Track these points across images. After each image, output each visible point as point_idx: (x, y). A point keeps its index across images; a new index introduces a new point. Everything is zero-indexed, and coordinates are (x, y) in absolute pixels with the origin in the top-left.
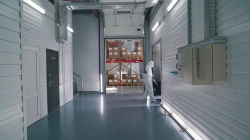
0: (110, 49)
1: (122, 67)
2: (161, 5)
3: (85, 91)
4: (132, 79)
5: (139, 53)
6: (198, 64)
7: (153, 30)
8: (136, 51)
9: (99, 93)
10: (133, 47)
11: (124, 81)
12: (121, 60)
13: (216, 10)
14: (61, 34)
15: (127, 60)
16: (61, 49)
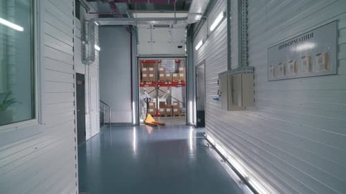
0: (144, 69)
1: (160, 92)
2: (204, 22)
3: (113, 122)
4: (172, 107)
5: (181, 75)
6: (233, 90)
7: (197, 48)
8: (177, 72)
9: (131, 125)
10: (174, 67)
11: (162, 110)
12: (158, 83)
13: (247, 42)
14: (88, 53)
15: (166, 83)
16: (87, 71)
